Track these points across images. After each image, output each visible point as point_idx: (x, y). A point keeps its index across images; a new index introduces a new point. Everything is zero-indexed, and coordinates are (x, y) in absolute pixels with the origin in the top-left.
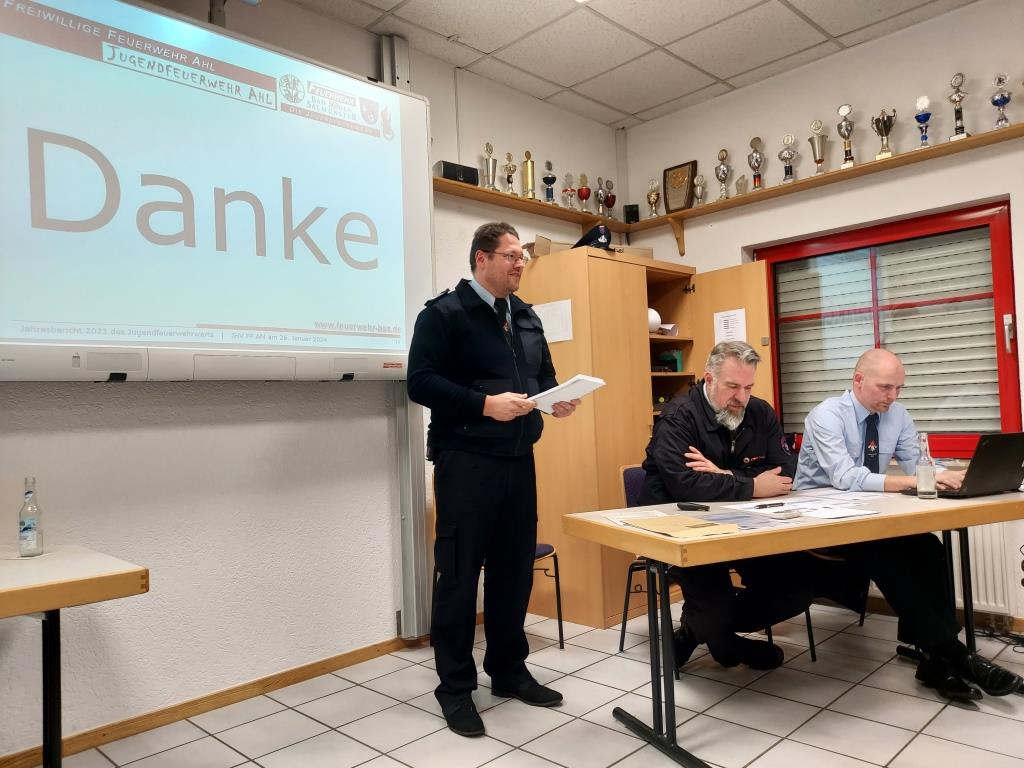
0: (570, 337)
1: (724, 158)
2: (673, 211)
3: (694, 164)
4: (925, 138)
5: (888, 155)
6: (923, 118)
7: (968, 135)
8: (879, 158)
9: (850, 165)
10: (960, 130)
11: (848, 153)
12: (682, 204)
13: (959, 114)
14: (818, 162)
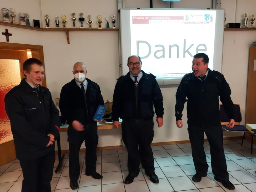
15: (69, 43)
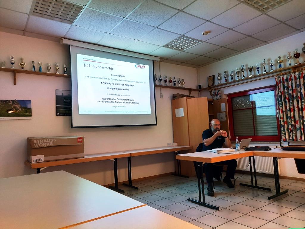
0: (183, 116)
1: (219, 75)
2: (210, 86)
3: (214, 76)
4: (258, 72)
5: (251, 76)
6: (258, 68)
7: (266, 72)
8: (249, 76)
9: (244, 78)
10: (265, 71)
11: (243, 75)
12: (211, 85)
13: (265, 68)
14: (238, 77)
15: (15, 84)
